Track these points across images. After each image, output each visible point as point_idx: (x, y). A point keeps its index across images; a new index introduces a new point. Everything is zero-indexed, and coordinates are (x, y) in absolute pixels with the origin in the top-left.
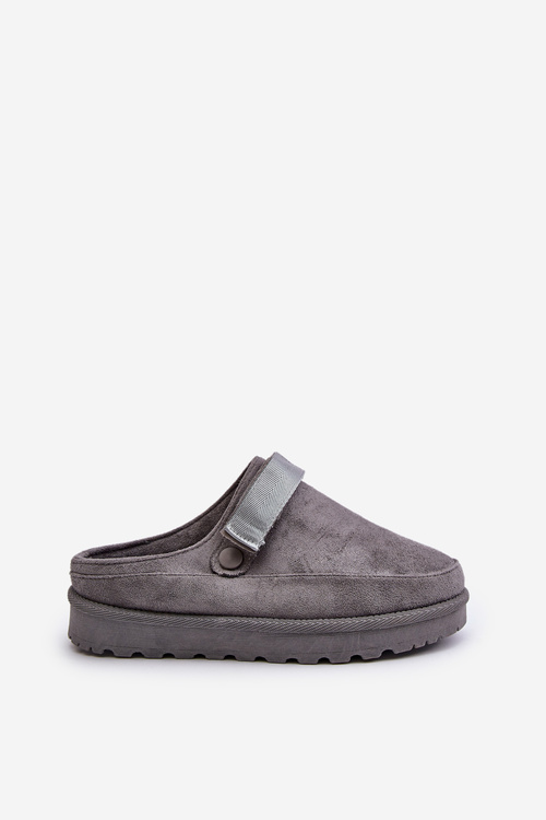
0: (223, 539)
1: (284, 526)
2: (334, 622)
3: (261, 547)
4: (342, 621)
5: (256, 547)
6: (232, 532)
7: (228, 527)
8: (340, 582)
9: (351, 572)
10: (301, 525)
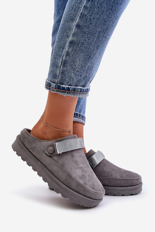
0: (53, 144)
1: (69, 153)
2: (61, 183)
3: (60, 154)
4: (62, 184)
5: (58, 153)
6: (56, 145)
7: (57, 143)
8: (69, 176)
9: (74, 175)
10: (73, 156)
